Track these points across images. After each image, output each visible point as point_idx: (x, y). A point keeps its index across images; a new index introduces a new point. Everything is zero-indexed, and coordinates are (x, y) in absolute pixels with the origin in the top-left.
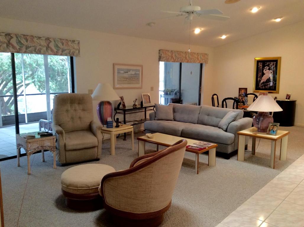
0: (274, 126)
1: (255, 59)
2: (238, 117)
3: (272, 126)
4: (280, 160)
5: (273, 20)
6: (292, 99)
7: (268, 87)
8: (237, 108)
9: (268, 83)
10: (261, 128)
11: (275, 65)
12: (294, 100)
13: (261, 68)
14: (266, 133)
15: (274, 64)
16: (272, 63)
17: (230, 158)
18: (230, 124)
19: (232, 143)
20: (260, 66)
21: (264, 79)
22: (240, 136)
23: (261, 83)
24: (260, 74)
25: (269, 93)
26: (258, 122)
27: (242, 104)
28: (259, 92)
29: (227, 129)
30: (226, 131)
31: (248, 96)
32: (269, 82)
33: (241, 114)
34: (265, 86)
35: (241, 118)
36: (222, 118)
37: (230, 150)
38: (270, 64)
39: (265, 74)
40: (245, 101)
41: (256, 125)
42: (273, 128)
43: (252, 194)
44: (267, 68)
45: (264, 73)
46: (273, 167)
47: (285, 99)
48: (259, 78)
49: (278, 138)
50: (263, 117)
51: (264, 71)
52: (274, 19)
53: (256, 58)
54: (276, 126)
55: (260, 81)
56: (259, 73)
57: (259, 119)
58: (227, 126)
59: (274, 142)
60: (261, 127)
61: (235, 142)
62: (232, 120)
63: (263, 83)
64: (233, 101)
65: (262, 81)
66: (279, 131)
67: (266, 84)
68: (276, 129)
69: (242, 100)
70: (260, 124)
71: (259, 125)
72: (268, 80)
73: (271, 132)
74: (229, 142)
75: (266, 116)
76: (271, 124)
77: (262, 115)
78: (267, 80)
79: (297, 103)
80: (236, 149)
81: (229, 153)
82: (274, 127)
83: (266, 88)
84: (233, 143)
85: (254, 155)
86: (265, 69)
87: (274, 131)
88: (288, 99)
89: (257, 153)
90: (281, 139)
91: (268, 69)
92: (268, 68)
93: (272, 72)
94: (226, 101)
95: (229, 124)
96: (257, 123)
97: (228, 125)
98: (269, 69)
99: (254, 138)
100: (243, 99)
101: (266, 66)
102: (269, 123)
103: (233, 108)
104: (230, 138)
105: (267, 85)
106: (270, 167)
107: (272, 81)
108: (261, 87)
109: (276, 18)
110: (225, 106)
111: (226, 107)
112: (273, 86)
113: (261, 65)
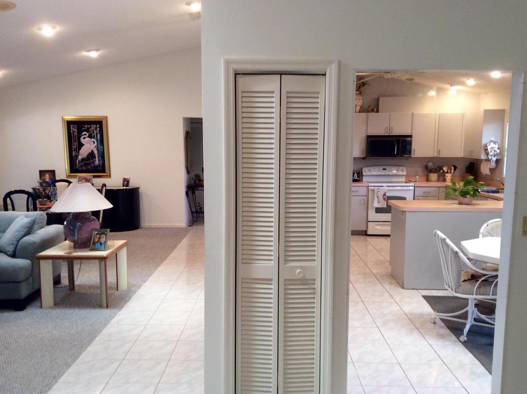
0: (100, 235)
1: (62, 118)
2: (36, 226)
3: (98, 236)
4: (117, 290)
5: (85, 54)
6: (132, 185)
7: (91, 168)
8: (35, 209)
9: (91, 161)
10: (80, 242)
11: (98, 129)
12: (136, 186)
13: (76, 134)
14: (88, 249)
15: (96, 128)
16: (93, 127)
17: (27, 307)
18: (21, 242)
19: (29, 278)
20: (73, 132)
21: (84, 152)
22: (42, 262)
23: (79, 161)
24: (75, 145)
25: (95, 177)
26: (73, 231)
27: (45, 199)
28: (77, 176)
29: (14, 252)
30: (14, 255)
31: (57, 184)
32: (92, 159)
33: (42, 219)
34: (86, 165)
35: (42, 227)
36: (4, 232)
37: (24, 291)
38: (90, 127)
39: (84, 145)
40: (51, 193)
41: (70, 237)
42: (100, 238)
43: (69, 366)
44: (85, 134)
45: (82, 142)
46: (106, 306)
47: (122, 185)
48: (74, 152)
49: (111, 254)
50: (81, 222)
51: (82, 140)
52: (86, 52)
53: (64, 117)
54: (104, 235)
55: (77, 157)
56: (73, 143)
57: (74, 226)
58: (14, 246)
59: (103, 262)
60: (78, 239)
61: (34, 273)
62: (23, 233)
63: (82, 160)
64: (26, 196)
65: (80, 158)
66: (109, 243)
67: (88, 162)
68: (104, 240)
69: (45, 193)
70: (76, 234)
71: (74, 236)
72: (91, 155)
73: (96, 245)
74: (21, 278)
75: (86, 218)
76: (96, 232)
77: (79, 218)
78: (88, 156)
79: (141, 191)
80: (37, 287)
81: (23, 298)
82: (102, 236)
83: (89, 169)
84: (31, 278)
85: (73, 292)
86: (83, 137)
87: (101, 244)
88: (126, 186)
89: (79, 285)
90: (115, 255)
91: (88, 137)
92: (88, 134)
93: (95, 141)
94: (12, 196)
95: (18, 242)
96: (71, 234)
97: (17, 244)
98: (90, 137)
99: (70, 261)
100: (47, 191)
101: (84, 131)
102: (92, 230)
103: (28, 210)
104: (21, 268)
105: (90, 163)
106: (101, 306)
107: (97, 156)
108: (79, 167)
109: (89, 51)
110: (10, 207)
111: (14, 209)
112: (99, 164)
113: (74, 129)
